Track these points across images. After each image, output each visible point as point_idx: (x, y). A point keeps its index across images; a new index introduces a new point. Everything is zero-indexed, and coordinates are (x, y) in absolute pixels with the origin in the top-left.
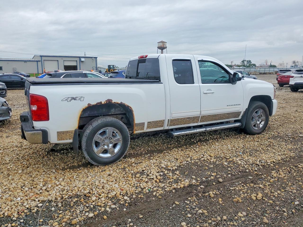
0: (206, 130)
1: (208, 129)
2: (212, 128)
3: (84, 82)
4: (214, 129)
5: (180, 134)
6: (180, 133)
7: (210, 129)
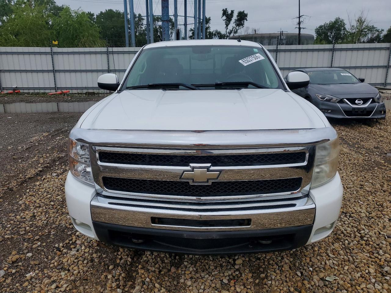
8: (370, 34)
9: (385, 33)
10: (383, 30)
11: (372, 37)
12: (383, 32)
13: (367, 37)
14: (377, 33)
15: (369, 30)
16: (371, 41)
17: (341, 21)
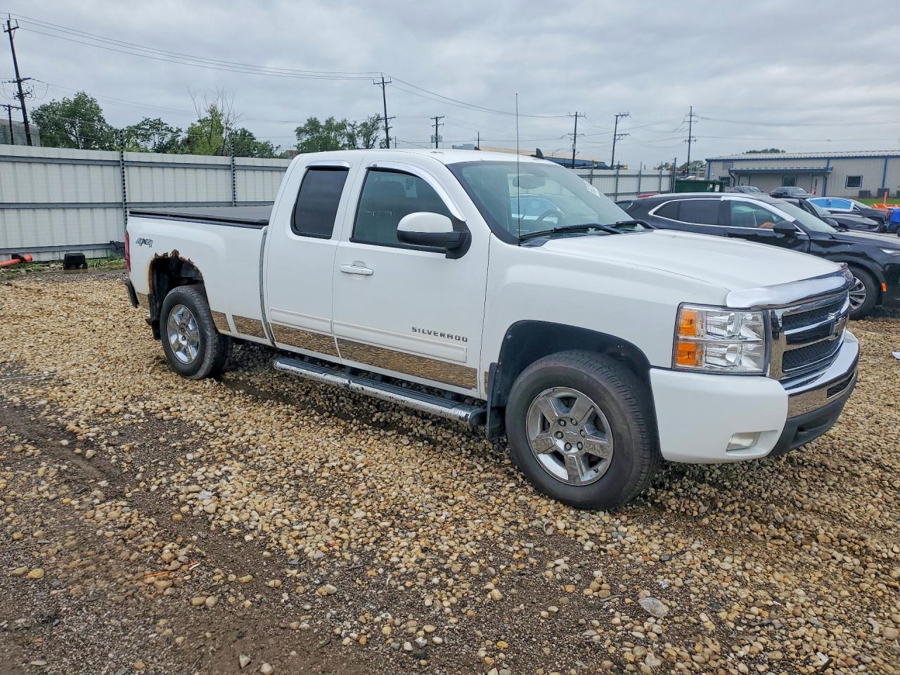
0: (347, 386)
1: (354, 385)
2: (365, 388)
3: (166, 215)
4: (369, 392)
5: (285, 369)
6: (288, 367)
7: (359, 386)
8: (156, 136)
9: (184, 136)
10: (180, 130)
11: (162, 143)
12: (180, 133)
13: (152, 142)
14: (170, 135)
15: (152, 127)
16: (161, 149)
17: (91, 102)
